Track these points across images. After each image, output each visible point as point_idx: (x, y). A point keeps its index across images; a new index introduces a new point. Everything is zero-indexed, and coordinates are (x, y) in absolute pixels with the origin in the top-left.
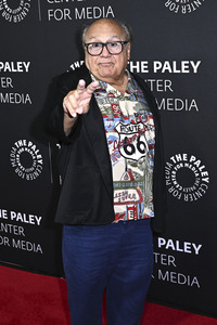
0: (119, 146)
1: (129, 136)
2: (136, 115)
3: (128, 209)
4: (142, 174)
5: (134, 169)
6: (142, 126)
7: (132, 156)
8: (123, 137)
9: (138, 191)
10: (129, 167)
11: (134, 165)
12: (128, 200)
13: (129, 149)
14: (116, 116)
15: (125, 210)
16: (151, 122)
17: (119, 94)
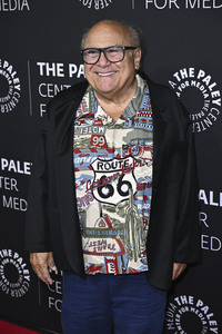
0: (92, 188)
1: (108, 175)
2: (125, 148)
3: (107, 261)
4: (123, 220)
5: (111, 215)
6: (130, 161)
7: (109, 200)
8: (99, 176)
9: (118, 241)
10: (104, 212)
11: (112, 211)
12: (107, 250)
13: (105, 191)
14: (93, 150)
15: (103, 262)
16: (148, 155)
17: (110, 120)
